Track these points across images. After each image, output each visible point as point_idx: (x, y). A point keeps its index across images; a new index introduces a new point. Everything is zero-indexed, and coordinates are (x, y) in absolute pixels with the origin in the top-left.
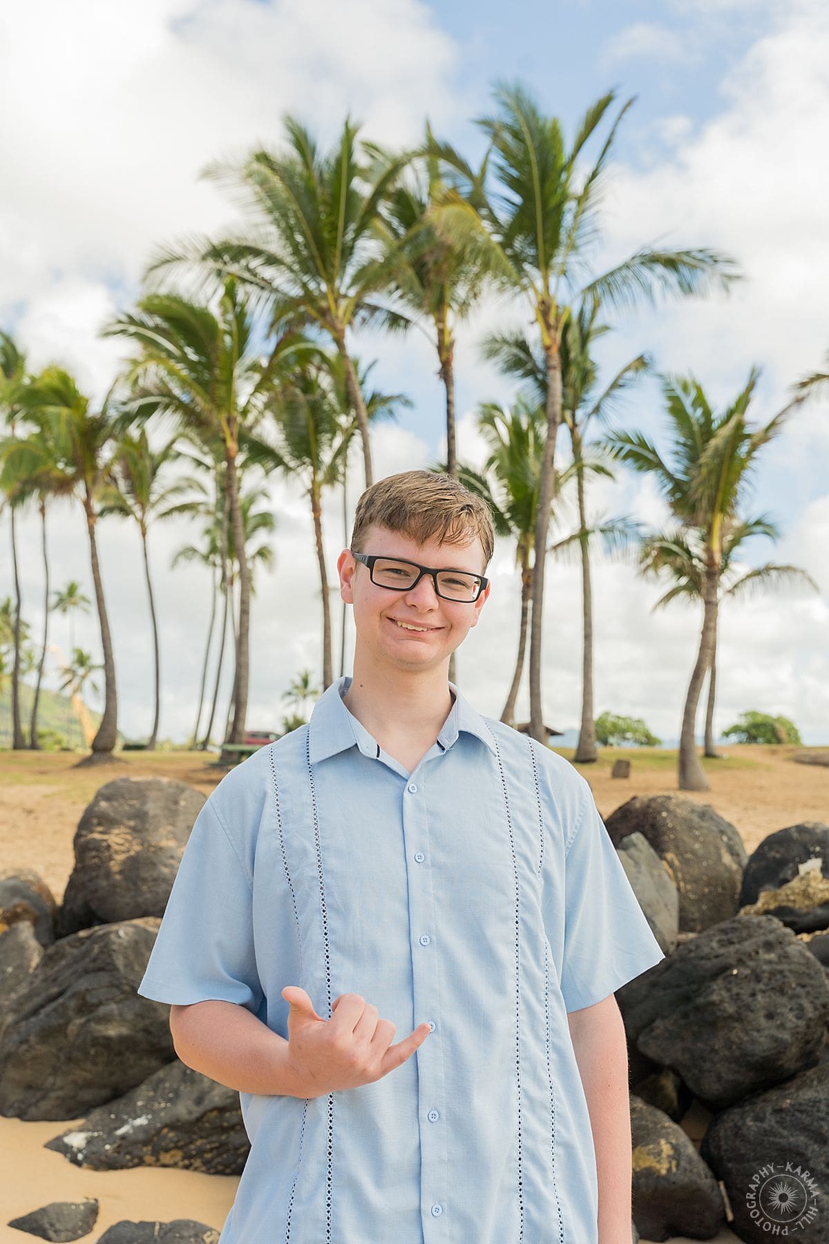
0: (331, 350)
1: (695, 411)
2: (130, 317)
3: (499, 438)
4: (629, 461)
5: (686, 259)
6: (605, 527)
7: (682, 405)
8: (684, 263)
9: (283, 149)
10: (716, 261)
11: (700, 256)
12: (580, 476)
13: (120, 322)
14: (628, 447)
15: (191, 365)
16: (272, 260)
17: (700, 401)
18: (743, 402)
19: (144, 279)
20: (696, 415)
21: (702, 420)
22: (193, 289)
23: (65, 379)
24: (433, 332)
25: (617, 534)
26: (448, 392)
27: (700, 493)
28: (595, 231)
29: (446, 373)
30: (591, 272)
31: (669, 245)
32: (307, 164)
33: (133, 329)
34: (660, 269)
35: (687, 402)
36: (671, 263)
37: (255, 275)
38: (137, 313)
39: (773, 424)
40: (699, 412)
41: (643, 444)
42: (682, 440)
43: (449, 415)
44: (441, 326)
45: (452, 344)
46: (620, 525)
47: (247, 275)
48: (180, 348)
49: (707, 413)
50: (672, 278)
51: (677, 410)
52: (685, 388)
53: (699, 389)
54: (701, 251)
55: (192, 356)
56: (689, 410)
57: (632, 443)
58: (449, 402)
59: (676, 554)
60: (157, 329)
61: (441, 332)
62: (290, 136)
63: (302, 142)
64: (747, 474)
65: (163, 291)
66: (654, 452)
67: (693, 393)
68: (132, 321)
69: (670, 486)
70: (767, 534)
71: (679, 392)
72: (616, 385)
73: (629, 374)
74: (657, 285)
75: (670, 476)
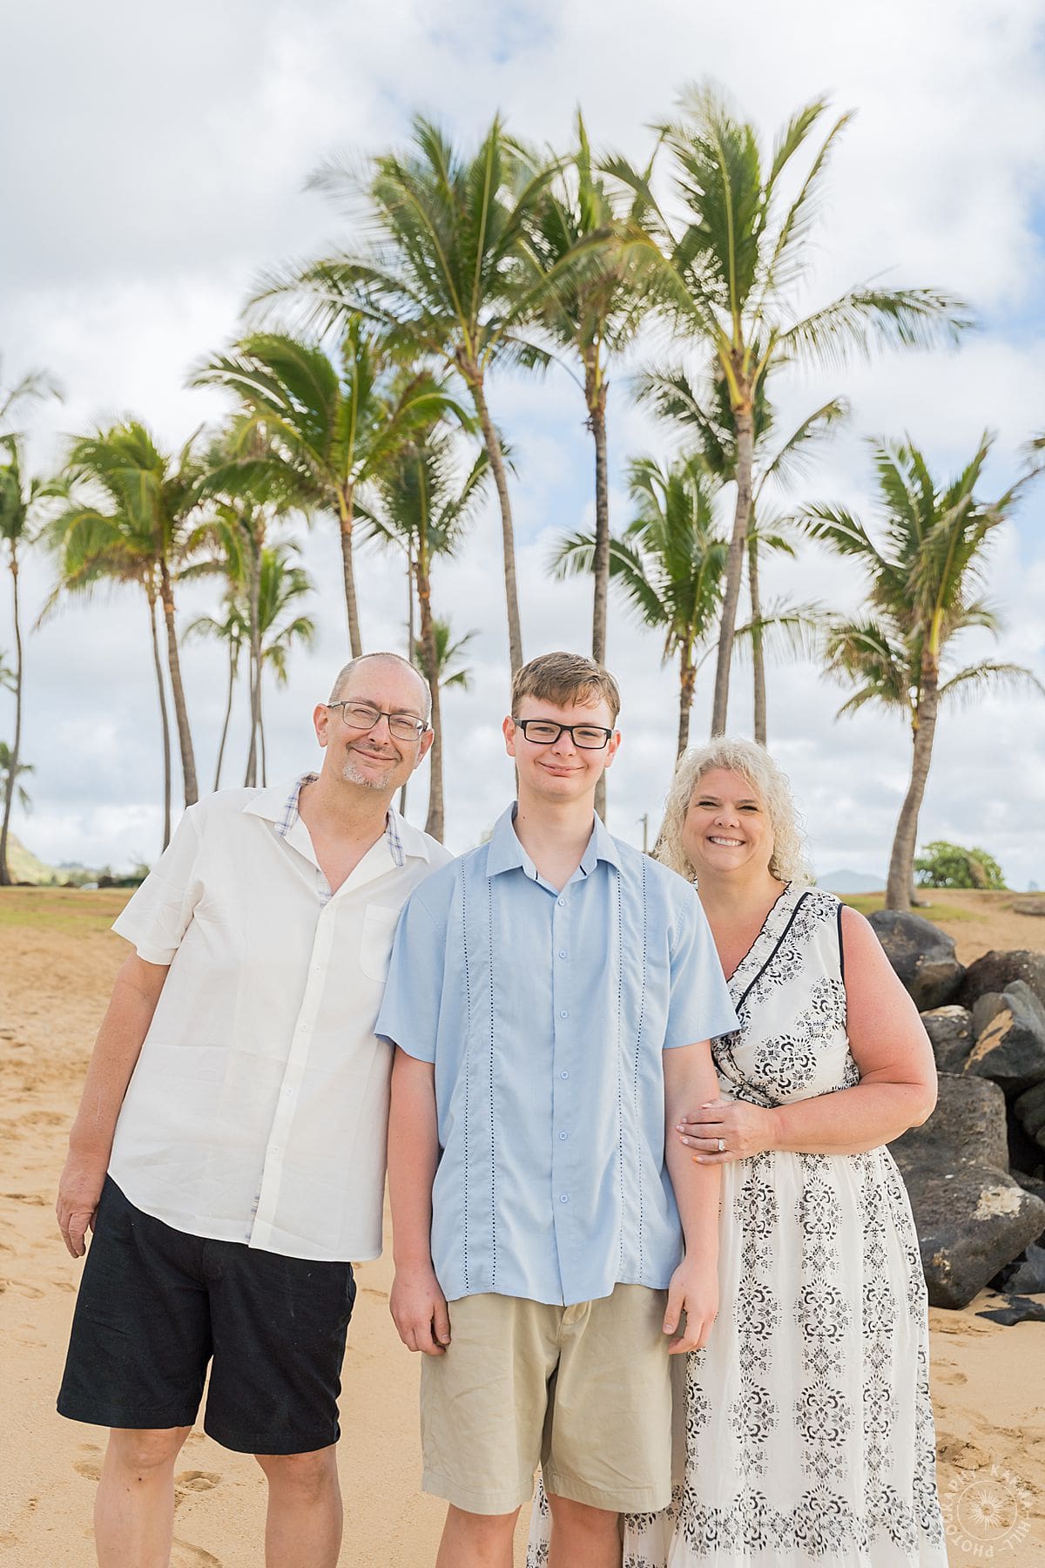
0: (466, 400)
1: (913, 484)
2: (224, 361)
3: (654, 503)
4: (830, 540)
5: (906, 300)
6: (787, 616)
7: (899, 477)
8: (904, 305)
9: (410, 151)
10: (943, 305)
11: (924, 297)
12: (753, 550)
13: (213, 367)
14: (828, 524)
15: (299, 419)
16: (391, 286)
17: (920, 472)
18: (973, 473)
19: (244, 314)
20: (914, 489)
21: (921, 495)
22: (302, 325)
23: (139, 433)
24: (581, 371)
25: (802, 624)
26: (599, 448)
27: (919, 585)
28: (800, 266)
29: (596, 424)
30: (794, 314)
31: (886, 285)
32: (439, 170)
33: (228, 375)
34: (874, 311)
35: (904, 472)
36: (890, 305)
37: (377, 309)
38: (233, 355)
39: (1006, 501)
40: (918, 485)
41: (848, 522)
42: (898, 518)
43: (600, 476)
44: (592, 365)
45: (605, 388)
46: (805, 615)
47: (368, 310)
48: (285, 398)
49: (928, 487)
50: (890, 323)
51: (891, 482)
52: (901, 456)
53: (917, 457)
54: (925, 292)
55: (299, 408)
56: (907, 482)
57: (835, 520)
58: (599, 460)
59: (874, 650)
60: (256, 375)
61: (591, 373)
62: (419, 137)
63: (434, 146)
64: (974, 561)
65: (268, 328)
66: (861, 533)
67: (912, 463)
68: (227, 366)
69: (879, 572)
70: (987, 625)
71: (895, 461)
72: (800, 436)
73: (820, 422)
74: (872, 333)
75: (880, 561)
